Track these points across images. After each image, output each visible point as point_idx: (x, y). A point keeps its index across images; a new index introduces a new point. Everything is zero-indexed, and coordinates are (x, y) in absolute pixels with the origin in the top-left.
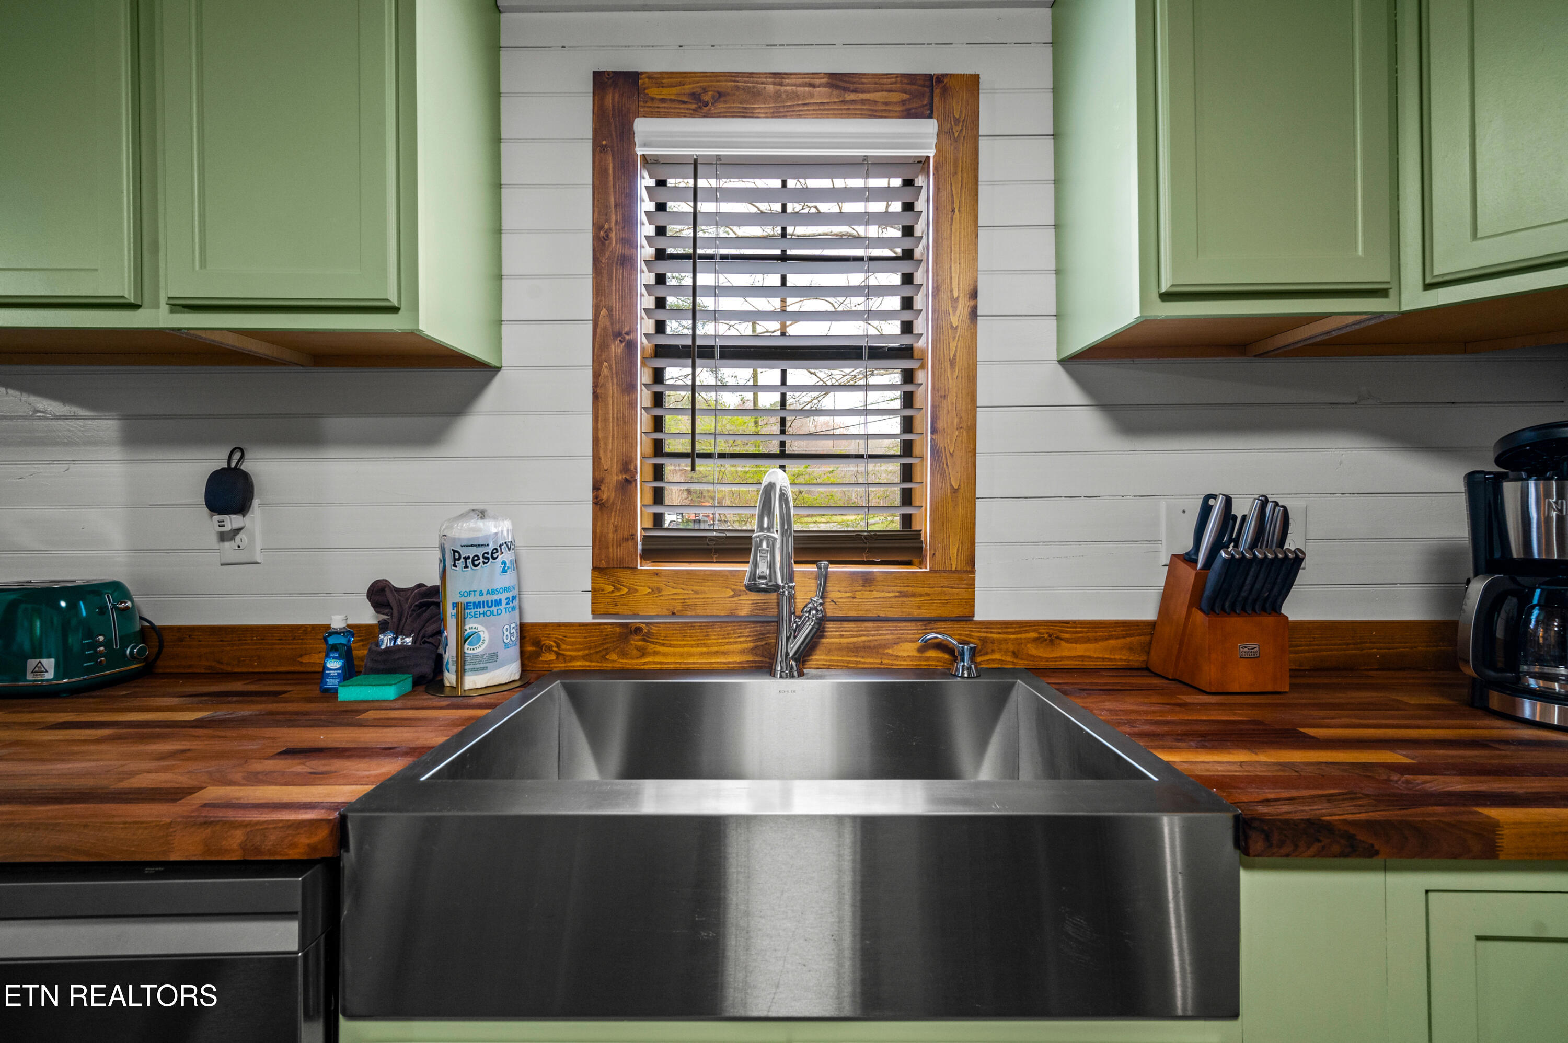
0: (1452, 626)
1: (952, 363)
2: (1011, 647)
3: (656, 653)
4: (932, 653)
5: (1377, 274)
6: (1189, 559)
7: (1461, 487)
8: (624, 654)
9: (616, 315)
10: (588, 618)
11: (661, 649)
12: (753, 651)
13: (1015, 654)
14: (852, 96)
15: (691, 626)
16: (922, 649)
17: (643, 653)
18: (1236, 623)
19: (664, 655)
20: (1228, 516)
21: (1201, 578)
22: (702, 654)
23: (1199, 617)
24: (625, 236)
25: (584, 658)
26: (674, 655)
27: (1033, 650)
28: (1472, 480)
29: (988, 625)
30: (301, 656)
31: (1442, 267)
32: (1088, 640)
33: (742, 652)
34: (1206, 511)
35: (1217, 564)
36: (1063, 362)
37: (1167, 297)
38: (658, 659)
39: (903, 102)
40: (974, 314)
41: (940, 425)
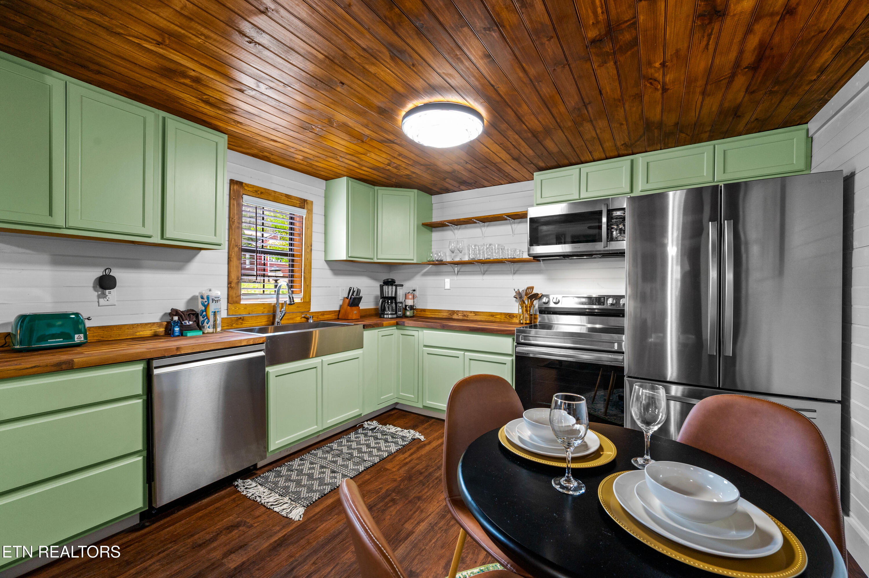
0: (378, 309)
1: (308, 259)
2: (317, 317)
3: (245, 323)
4: (303, 319)
5: (372, 257)
6: (347, 298)
7: (379, 286)
8: (237, 324)
9: (236, 241)
10: (226, 317)
11: (246, 322)
12: (267, 321)
13: (317, 318)
14: (289, 200)
15: (254, 316)
16: (301, 318)
17: (242, 323)
18: (354, 308)
19: (247, 324)
20: (354, 292)
21: (349, 302)
22: (256, 323)
23: (349, 307)
24: (239, 221)
25: (227, 326)
26: (249, 323)
27: (320, 317)
28: (380, 285)
29: (313, 313)
30: (136, 333)
31: (379, 257)
32: (329, 314)
33: (265, 322)
34: (350, 290)
35: (352, 299)
36: (325, 261)
37: (349, 257)
38: (245, 325)
39: (299, 204)
40: (311, 250)
41: (305, 272)
